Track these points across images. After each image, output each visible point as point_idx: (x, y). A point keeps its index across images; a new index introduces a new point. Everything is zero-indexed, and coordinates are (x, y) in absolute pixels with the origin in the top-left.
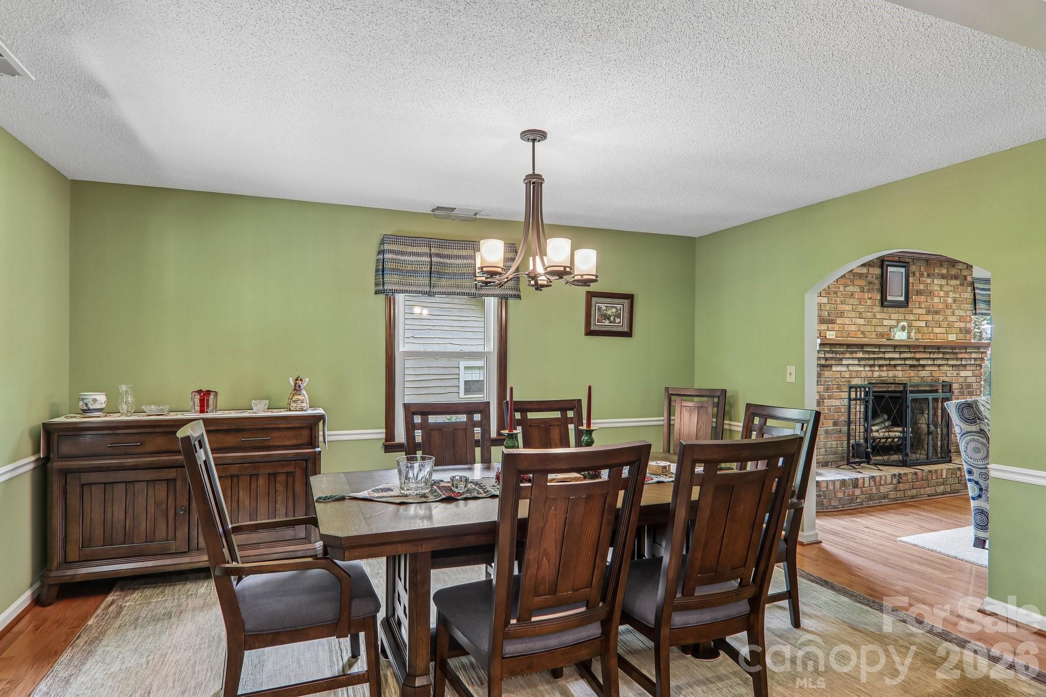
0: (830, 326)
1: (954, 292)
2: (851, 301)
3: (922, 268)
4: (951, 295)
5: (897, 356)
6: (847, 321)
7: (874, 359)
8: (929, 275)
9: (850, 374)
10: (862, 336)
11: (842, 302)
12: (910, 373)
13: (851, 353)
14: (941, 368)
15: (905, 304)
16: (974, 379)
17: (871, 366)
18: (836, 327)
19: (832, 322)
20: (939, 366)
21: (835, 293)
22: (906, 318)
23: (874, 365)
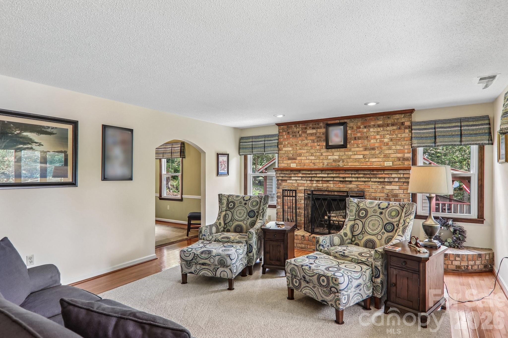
0: (293, 161)
1: (390, 135)
2: (306, 148)
3: (359, 124)
4: (388, 136)
5: (326, 175)
6: (303, 158)
7: (311, 177)
8: (365, 127)
9: (297, 184)
10: (313, 165)
11: (300, 149)
12: (339, 186)
13: (295, 174)
14: (366, 183)
15: (344, 146)
16: (401, 191)
17: (311, 181)
18: (297, 161)
19: (295, 159)
20: (365, 182)
21: (296, 145)
22: (346, 154)
23: (313, 181)
